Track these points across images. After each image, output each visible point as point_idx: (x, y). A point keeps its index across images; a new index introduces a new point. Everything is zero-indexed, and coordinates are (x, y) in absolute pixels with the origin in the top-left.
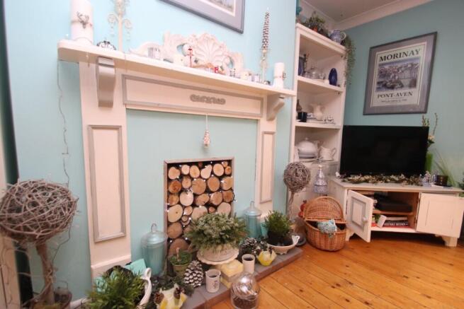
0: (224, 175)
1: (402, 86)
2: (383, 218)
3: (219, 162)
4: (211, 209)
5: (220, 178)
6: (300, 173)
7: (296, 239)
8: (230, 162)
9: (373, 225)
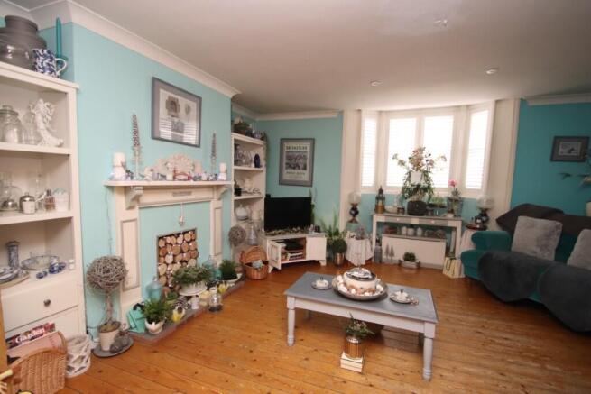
0: (192, 240)
1: (299, 168)
2: (289, 255)
3: (187, 232)
4: (184, 264)
5: (188, 242)
6: (239, 233)
7: (239, 275)
8: (194, 231)
9: (282, 260)
